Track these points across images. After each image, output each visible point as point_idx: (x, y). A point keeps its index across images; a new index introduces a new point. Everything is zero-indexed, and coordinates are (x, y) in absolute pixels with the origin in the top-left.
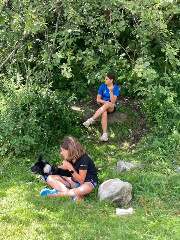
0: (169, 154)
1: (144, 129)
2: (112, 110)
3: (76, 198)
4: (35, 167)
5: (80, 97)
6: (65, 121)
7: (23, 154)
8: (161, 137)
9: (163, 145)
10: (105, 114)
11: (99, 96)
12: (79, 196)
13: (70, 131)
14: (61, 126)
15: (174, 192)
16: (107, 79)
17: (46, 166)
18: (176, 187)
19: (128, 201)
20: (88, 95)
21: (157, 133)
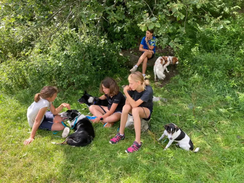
0: (189, 92)
1: (174, 71)
2: (151, 56)
3: (107, 124)
4: (82, 99)
5: (130, 45)
6: (114, 64)
7: (81, 87)
8: (186, 77)
9: (186, 84)
10: (146, 59)
11: (141, 46)
12: (109, 123)
13: (118, 71)
14: (112, 67)
15: (186, 124)
16: (148, 33)
17: (90, 98)
18: (188, 120)
19: (145, 129)
20: (135, 44)
21: (183, 75)
